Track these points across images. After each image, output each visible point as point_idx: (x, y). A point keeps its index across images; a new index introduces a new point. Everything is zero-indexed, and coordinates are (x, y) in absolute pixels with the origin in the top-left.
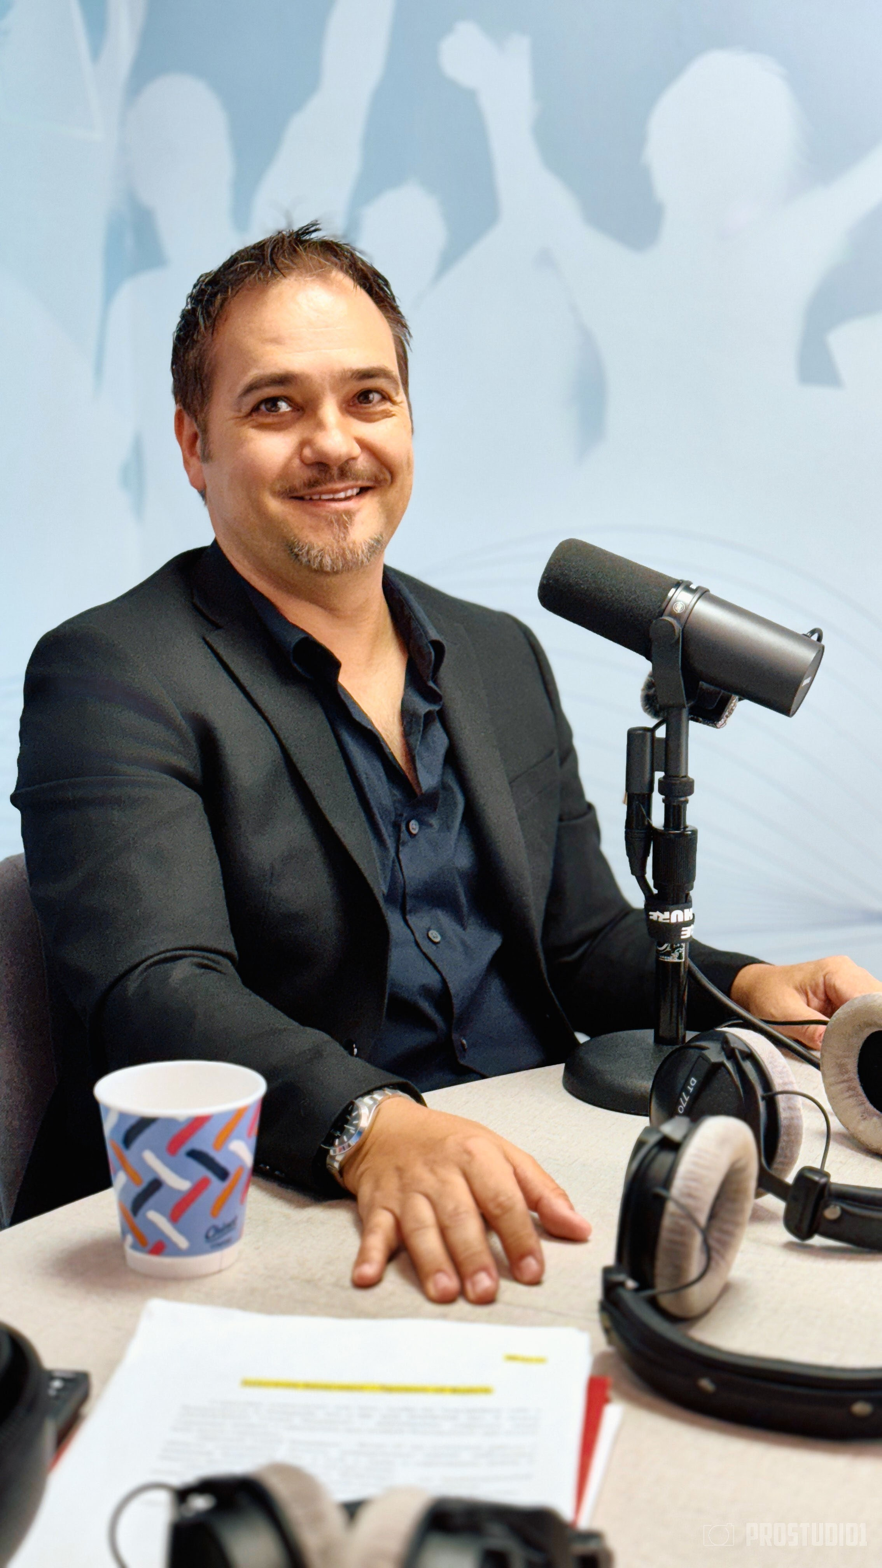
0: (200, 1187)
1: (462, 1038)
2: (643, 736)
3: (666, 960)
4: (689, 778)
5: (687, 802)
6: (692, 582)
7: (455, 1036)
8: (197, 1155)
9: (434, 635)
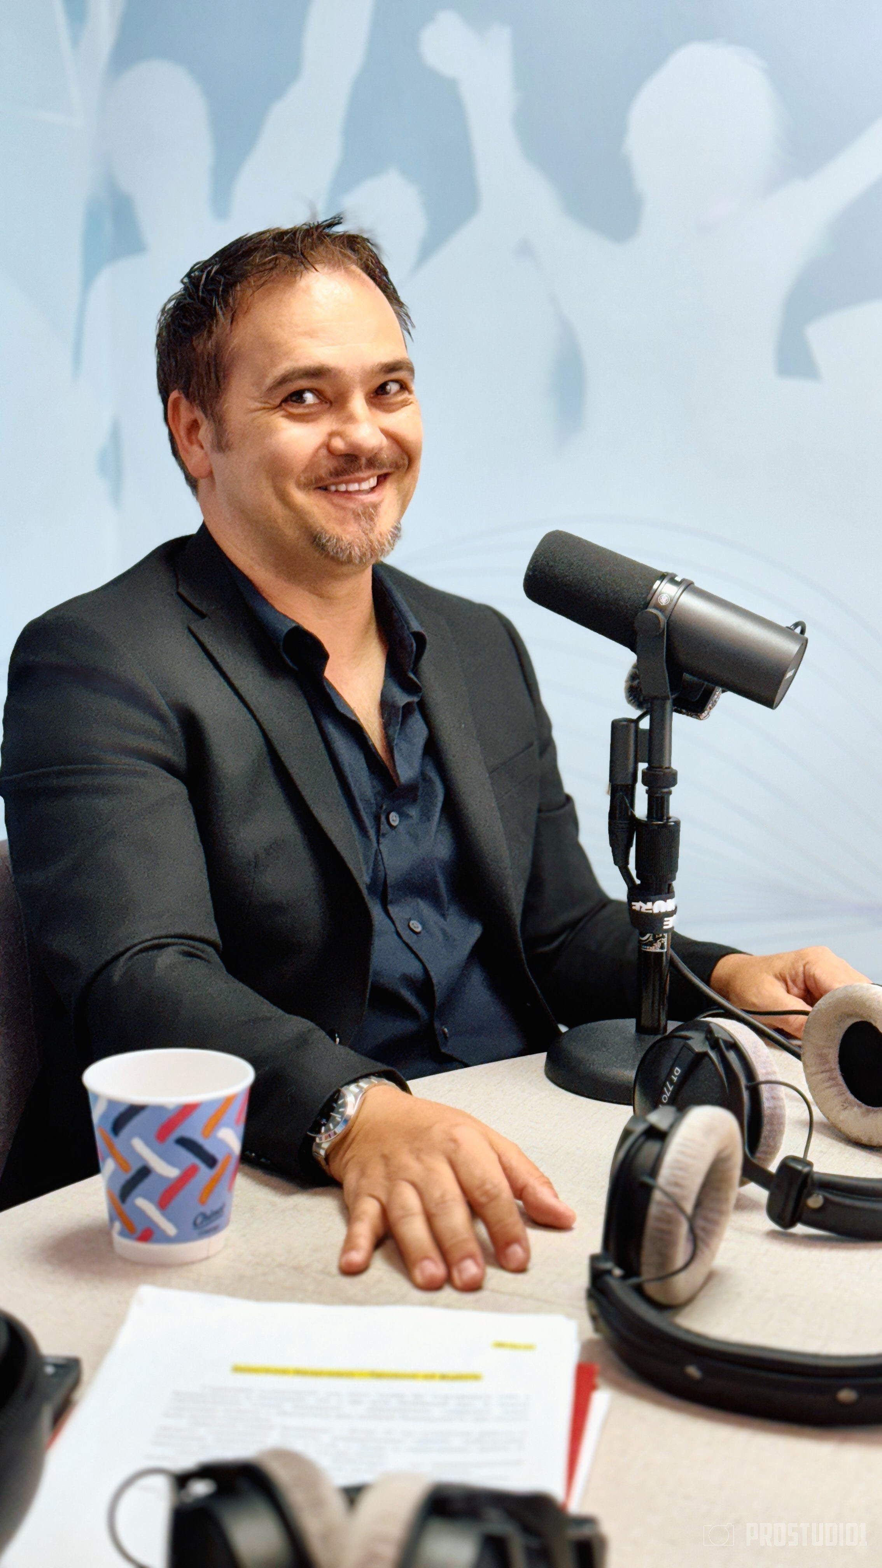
0: (188, 1175)
1: (443, 1027)
2: (627, 727)
3: (648, 950)
4: (672, 769)
5: (670, 793)
6: (677, 574)
7: (437, 1025)
8: (186, 1143)
9: (416, 626)
